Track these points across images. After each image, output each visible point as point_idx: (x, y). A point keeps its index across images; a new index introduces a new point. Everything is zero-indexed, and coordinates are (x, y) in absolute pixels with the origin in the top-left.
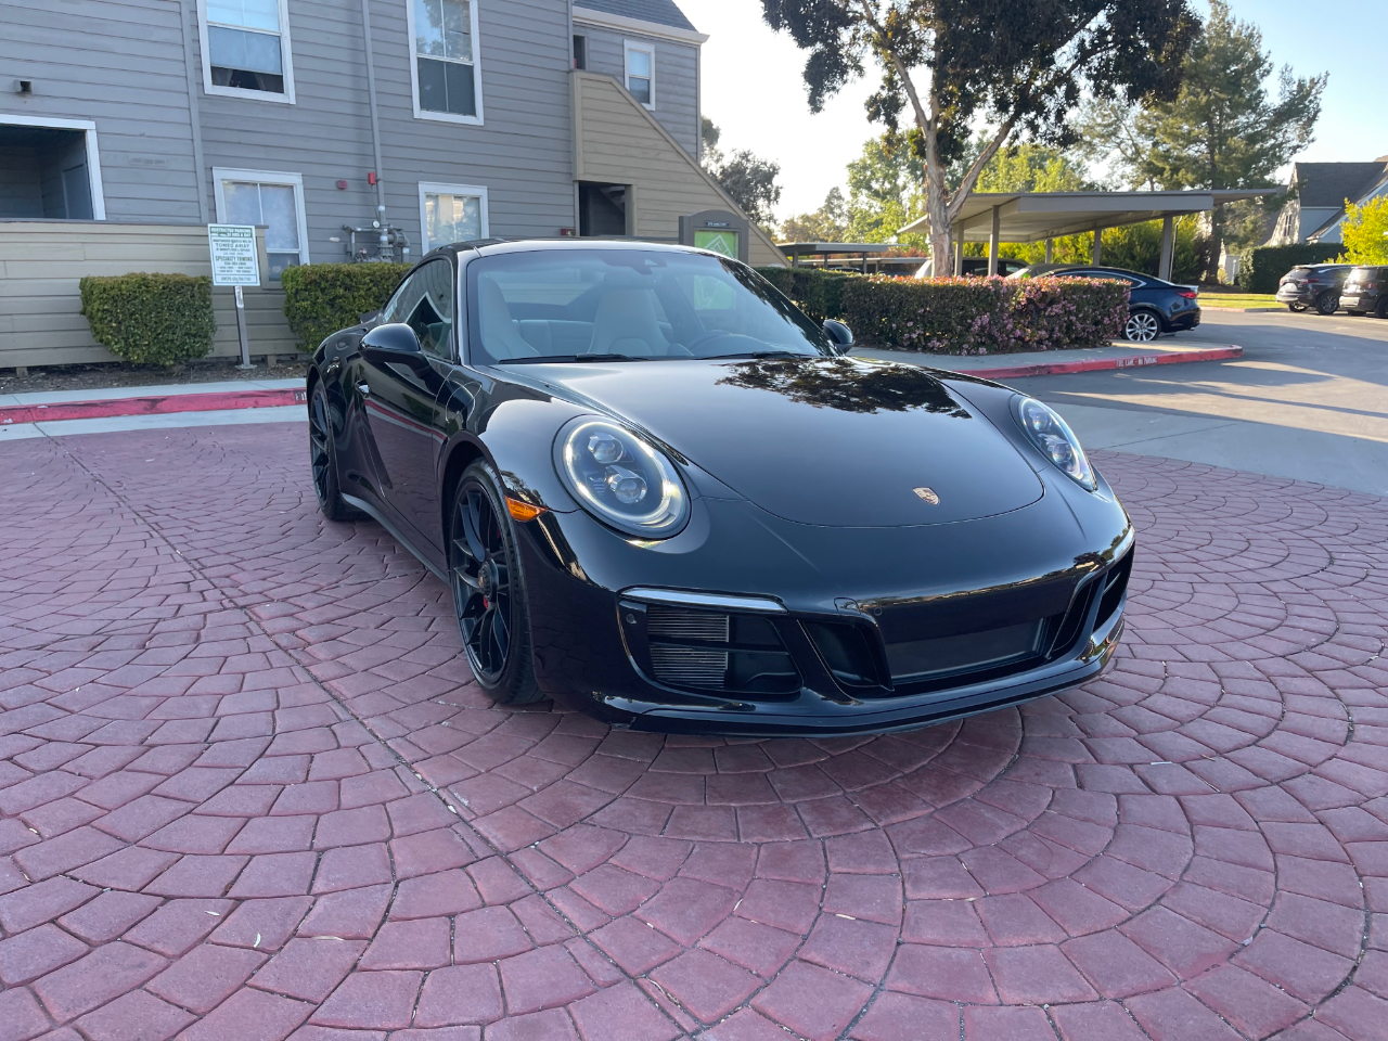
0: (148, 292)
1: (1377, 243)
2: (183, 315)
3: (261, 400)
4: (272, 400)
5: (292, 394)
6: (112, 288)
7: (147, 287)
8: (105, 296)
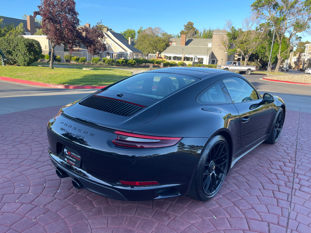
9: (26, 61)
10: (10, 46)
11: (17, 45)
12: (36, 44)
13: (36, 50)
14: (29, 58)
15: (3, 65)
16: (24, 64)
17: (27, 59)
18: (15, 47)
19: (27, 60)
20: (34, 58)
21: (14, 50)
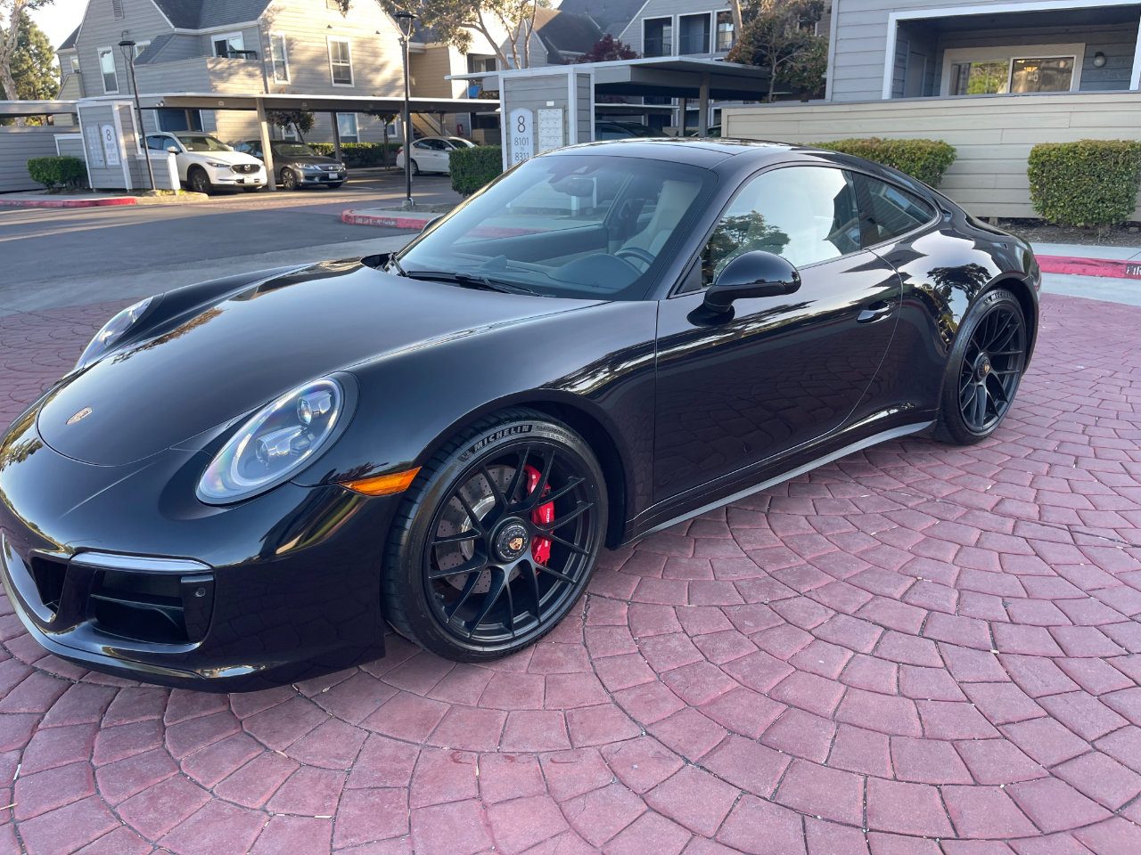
0: (1074, 158)
2: (1101, 181)
3: (1090, 269)
4: (1101, 270)
5: (1124, 267)
6: (1043, 154)
7: (1075, 153)
8: (1035, 161)
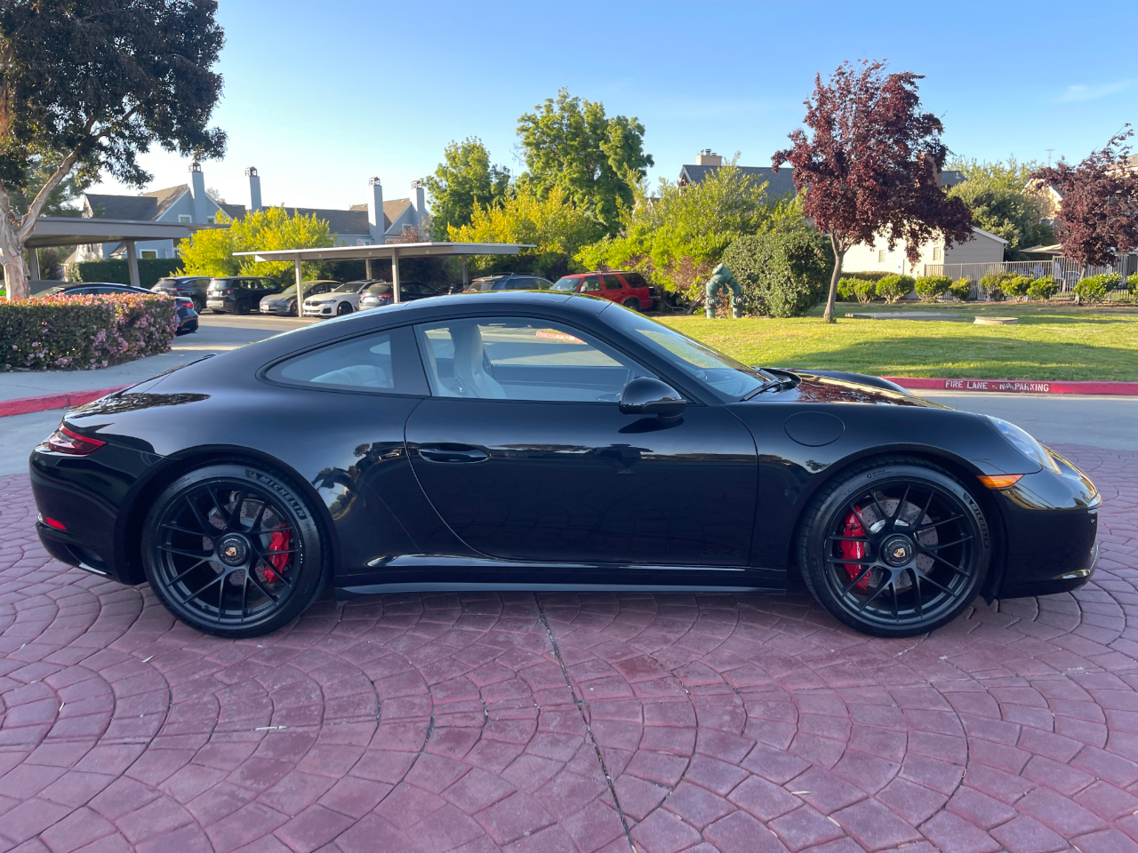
1: (212, 260)
9: (790, 303)
10: (755, 261)
11: (771, 257)
12: (819, 248)
13: (816, 268)
14: (798, 292)
15: (735, 317)
16: (785, 313)
17: (792, 296)
18: (765, 261)
19: (792, 300)
20: (812, 293)
21: (763, 272)
